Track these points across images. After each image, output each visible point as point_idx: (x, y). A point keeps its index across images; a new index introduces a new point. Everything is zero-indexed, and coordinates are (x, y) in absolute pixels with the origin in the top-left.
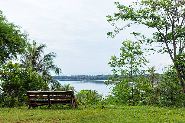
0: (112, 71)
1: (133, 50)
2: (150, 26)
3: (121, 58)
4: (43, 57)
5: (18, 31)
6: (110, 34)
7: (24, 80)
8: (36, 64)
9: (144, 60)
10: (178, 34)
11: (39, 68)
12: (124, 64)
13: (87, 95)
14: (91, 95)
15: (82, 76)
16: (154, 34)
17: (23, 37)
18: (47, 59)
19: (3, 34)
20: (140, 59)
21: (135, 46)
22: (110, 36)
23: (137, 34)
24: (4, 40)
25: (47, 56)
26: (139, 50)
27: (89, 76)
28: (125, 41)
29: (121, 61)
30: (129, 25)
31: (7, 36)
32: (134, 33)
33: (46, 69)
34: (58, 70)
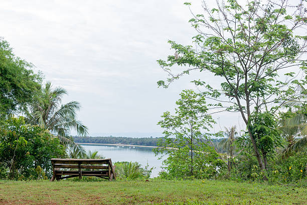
0: (163, 133)
1: (195, 104)
2: (217, 74)
3: (177, 115)
4: (59, 108)
5: (29, 71)
6: (160, 83)
7: (33, 142)
8: (49, 119)
9: (210, 120)
10: (252, 87)
11: (52, 125)
12: (182, 124)
13: (126, 170)
14: (131, 170)
15: (116, 139)
16: (222, 84)
17: (36, 81)
18: (66, 112)
19: (9, 76)
20: (204, 118)
21: (198, 98)
22: (162, 86)
23: (199, 83)
24: (11, 84)
25: (66, 106)
26: (203, 105)
27: (129, 138)
28: (183, 91)
29: (177, 120)
30: (187, 72)
31: (15, 79)
32: (196, 82)
33: (63, 127)
34: (82, 129)
